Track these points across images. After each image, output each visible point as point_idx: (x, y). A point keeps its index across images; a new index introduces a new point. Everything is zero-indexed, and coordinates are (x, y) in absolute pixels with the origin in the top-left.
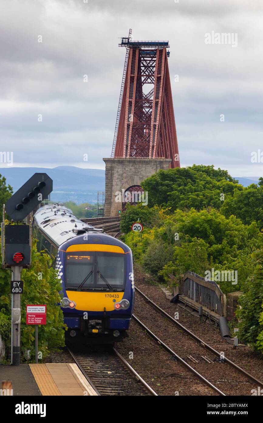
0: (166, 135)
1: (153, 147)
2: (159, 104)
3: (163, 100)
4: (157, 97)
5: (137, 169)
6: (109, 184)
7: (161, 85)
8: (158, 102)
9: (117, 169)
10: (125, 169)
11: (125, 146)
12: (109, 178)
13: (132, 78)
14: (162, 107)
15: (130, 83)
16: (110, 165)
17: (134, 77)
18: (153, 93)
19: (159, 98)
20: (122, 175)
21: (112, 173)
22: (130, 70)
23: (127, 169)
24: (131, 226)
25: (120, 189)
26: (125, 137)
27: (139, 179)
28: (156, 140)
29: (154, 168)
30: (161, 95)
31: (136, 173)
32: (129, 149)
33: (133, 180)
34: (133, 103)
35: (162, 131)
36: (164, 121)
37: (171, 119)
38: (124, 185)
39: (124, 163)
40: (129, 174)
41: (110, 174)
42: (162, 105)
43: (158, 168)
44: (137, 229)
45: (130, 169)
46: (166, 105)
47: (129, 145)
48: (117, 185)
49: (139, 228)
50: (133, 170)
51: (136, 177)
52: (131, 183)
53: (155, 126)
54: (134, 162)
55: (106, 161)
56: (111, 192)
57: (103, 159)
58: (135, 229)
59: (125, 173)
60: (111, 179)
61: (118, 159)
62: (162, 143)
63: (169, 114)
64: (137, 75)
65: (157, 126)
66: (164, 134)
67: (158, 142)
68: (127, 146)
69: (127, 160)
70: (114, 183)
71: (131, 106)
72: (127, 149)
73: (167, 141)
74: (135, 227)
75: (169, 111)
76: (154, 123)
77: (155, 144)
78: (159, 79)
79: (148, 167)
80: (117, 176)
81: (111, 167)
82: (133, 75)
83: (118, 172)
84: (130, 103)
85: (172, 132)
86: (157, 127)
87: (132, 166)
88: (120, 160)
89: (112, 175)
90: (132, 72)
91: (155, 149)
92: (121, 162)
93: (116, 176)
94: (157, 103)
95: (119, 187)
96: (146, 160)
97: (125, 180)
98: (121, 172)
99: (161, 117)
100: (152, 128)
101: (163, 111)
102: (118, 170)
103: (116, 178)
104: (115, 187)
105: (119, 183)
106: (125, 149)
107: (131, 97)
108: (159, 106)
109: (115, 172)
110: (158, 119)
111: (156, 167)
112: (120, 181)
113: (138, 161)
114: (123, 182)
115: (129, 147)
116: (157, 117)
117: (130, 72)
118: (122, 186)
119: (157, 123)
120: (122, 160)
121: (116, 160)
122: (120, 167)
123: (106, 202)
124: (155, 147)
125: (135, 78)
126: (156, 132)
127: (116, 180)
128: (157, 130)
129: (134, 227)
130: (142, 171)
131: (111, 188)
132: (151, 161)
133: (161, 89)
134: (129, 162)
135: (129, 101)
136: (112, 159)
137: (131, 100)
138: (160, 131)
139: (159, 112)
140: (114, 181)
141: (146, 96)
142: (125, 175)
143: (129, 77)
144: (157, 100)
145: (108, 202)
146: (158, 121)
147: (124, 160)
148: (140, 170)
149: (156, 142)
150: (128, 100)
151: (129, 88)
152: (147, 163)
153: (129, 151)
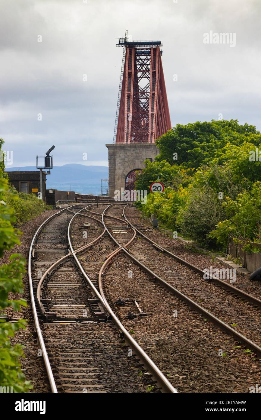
0: (162, 124)
1: (152, 134)
2: (156, 96)
3: (159, 93)
4: (153, 90)
5: (137, 153)
6: (112, 169)
7: (157, 79)
8: (154, 93)
9: (119, 154)
10: (127, 154)
11: (125, 134)
12: (112, 163)
13: (130, 74)
14: (158, 98)
15: (128, 78)
16: (112, 151)
17: (131, 72)
18: (149, 87)
19: (155, 91)
20: (124, 159)
21: (114, 158)
22: (128, 66)
23: (128, 154)
24: (150, 187)
25: (123, 172)
26: (126, 126)
27: (140, 163)
28: (154, 127)
29: (154, 152)
30: (157, 88)
31: (137, 157)
32: (129, 136)
33: (135, 164)
34: (131, 95)
35: (159, 120)
36: (160, 112)
37: (166, 111)
38: (126, 169)
39: (125, 148)
40: (131, 158)
41: (113, 159)
42: (158, 96)
43: (157, 152)
44: (156, 190)
45: (131, 153)
46: (161, 98)
47: (129, 133)
48: (119, 169)
49: (159, 189)
50: (135, 154)
51: (137, 161)
52: (132, 167)
53: (152, 115)
54: (135, 147)
55: (108, 146)
56: (114, 176)
57: (106, 145)
58: (154, 190)
59: (127, 158)
60: (114, 163)
61: (120, 145)
62: (159, 131)
63: (164, 106)
64: (134, 70)
65: (155, 114)
66: (161, 123)
67: (156, 129)
68: (127, 134)
69: (128, 145)
70: (117, 167)
71: (130, 98)
72: (128, 136)
73: (163, 129)
74: (155, 188)
75: (164, 104)
76: (152, 112)
77: (154, 131)
78: (154, 74)
79: (148, 152)
80: (120, 161)
81: (114, 152)
82: (130, 71)
83: (120, 157)
84: (129, 95)
85: (167, 122)
86: (154, 116)
87: (133, 151)
88: (122, 145)
89: (115, 160)
90: (130, 68)
91: (153, 136)
92: (123, 148)
93: (118, 160)
94: (153, 95)
95: (121, 171)
96: (146, 145)
97: (127, 164)
98: (123, 157)
99: (157, 107)
100: (150, 117)
101: (159, 102)
102: (121, 155)
103: (119, 163)
104: (118, 171)
105: (122, 167)
106: (125, 136)
107: (129, 90)
108: (155, 97)
109: (117, 157)
110: (155, 109)
111: (155, 151)
112: (123, 165)
113: (139, 146)
114: (125, 166)
115: (130, 134)
116: (154, 107)
117: (127, 69)
118: (124, 170)
119: (155, 112)
120: (124, 145)
121: (118, 145)
122: (121, 152)
123: (110, 185)
124: (153, 134)
125: (133, 74)
126: (154, 120)
127: (119, 165)
128: (154, 118)
129: (153, 187)
130: (143, 155)
131: (114, 172)
132: (151, 146)
133: (157, 82)
134: (130, 147)
135: (128, 94)
136: (114, 145)
137: (129, 92)
138: (157, 120)
139: (155, 102)
140: (116, 165)
141: (143, 90)
142: (126, 159)
143: (127, 73)
144: (153, 92)
145: (112, 185)
146: (155, 111)
147: (126, 145)
148: (141, 154)
149: (154, 129)
150: (126, 93)
151: (127, 83)
152: (147, 147)
153: (129, 138)
